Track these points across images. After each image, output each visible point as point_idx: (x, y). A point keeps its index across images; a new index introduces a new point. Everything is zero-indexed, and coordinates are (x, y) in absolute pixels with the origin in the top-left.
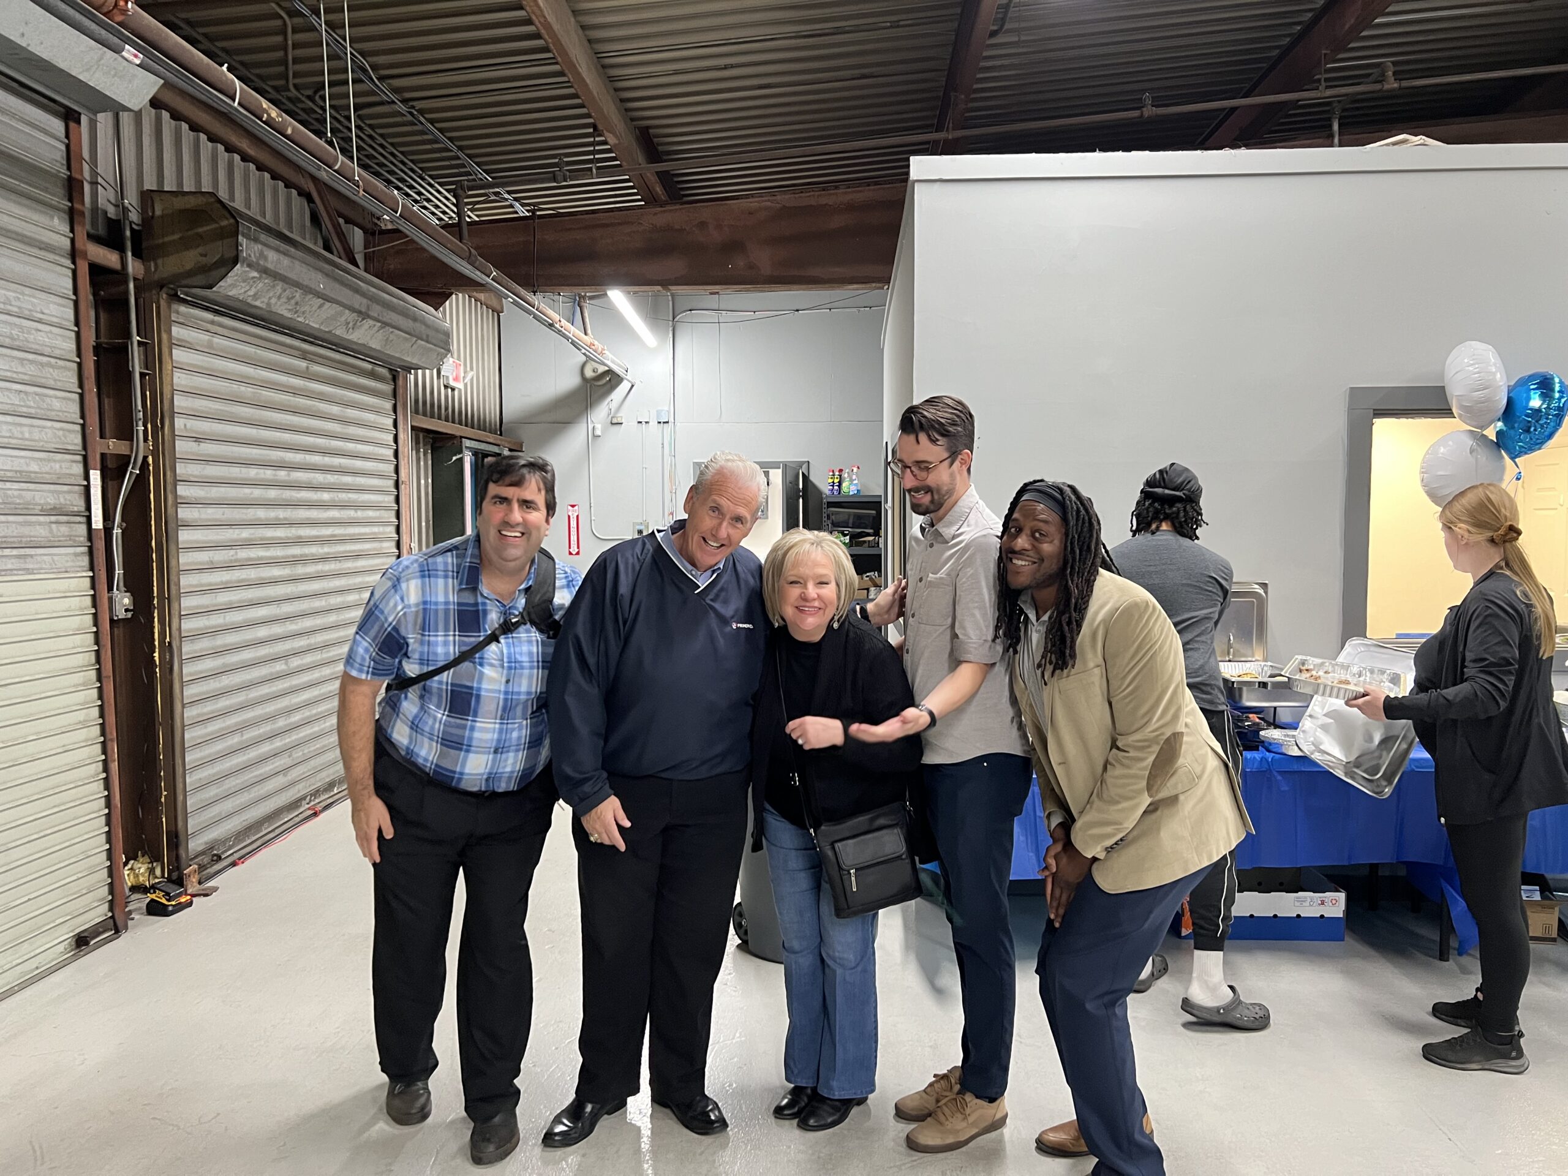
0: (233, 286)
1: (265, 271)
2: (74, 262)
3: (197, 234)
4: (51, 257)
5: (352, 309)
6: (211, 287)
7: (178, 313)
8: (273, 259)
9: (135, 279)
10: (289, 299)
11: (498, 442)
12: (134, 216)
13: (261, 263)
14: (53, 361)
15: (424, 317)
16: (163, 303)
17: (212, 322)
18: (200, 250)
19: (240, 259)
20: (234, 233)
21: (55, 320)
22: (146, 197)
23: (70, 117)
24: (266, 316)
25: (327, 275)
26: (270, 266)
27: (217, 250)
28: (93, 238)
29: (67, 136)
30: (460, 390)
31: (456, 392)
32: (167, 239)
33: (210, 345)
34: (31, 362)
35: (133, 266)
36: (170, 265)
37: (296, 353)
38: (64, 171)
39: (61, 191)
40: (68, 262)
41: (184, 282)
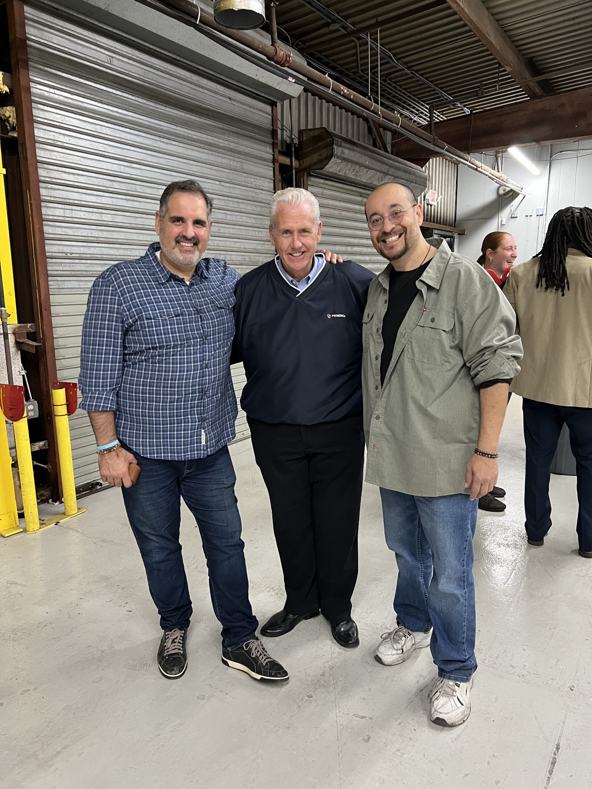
0: (331, 167)
1: (344, 159)
2: (274, 164)
3: (319, 146)
4: (266, 163)
5: (380, 172)
6: (322, 169)
7: (310, 181)
8: (347, 153)
9: (295, 168)
10: (354, 170)
11: (452, 230)
12: (296, 141)
13: (342, 155)
14: (266, 205)
15: (414, 172)
16: (305, 177)
17: (324, 184)
18: (319, 153)
19: (334, 155)
20: (332, 144)
21: (267, 188)
22: (301, 132)
23: (273, 104)
24: (345, 179)
25: (370, 157)
26: (346, 156)
27: (325, 153)
28: (282, 153)
29: (272, 112)
30: (435, 206)
31: (433, 207)
32: (307, 150)
33: (323, 194)
34: (259, 206)
35: (295, 163)
36: (307, 161)
37: (357, 194)
38: (271, 127)
39: (270, 136)
40: (272, 165)
41: (313, 168)
